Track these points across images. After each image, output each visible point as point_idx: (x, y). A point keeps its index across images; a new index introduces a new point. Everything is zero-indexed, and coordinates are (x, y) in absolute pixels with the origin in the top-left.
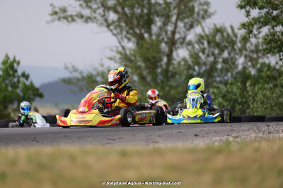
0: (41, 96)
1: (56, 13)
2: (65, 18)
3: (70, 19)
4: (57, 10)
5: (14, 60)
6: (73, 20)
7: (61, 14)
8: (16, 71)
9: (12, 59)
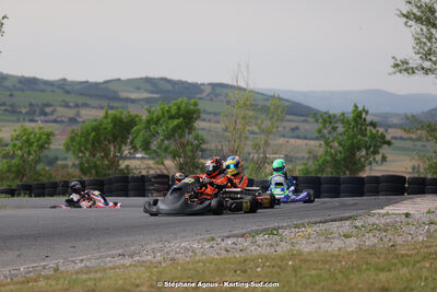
0: (389, 143)
1: (397, 65)
2: (406, 70)
3: (411, 71)
4: (399, 62)
5: (364, 110)
6: (413, 72)
7: (402, 67)
8: (365, 120)
9: (360, 108)
